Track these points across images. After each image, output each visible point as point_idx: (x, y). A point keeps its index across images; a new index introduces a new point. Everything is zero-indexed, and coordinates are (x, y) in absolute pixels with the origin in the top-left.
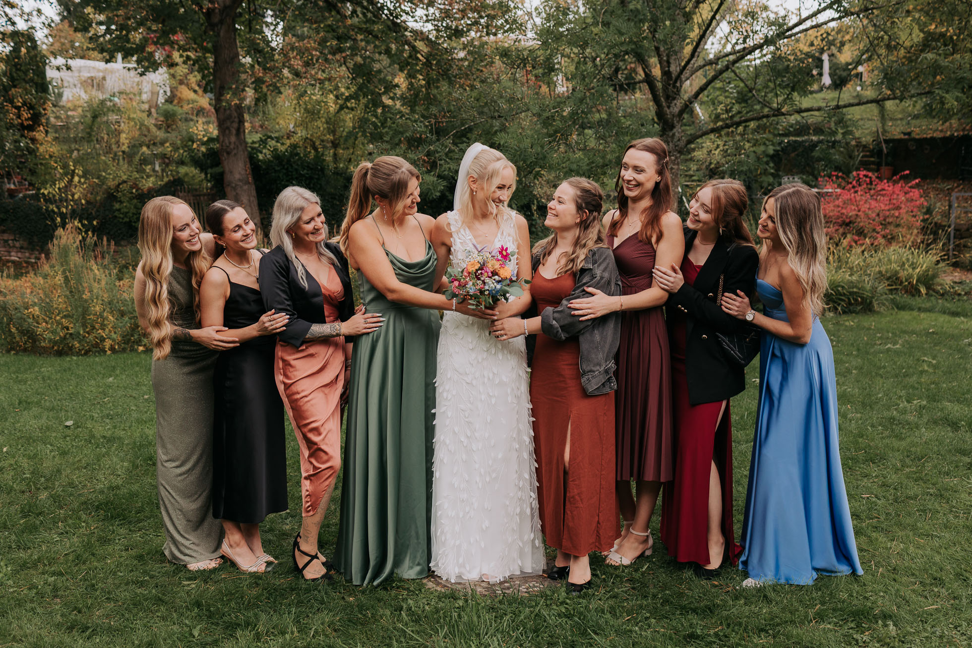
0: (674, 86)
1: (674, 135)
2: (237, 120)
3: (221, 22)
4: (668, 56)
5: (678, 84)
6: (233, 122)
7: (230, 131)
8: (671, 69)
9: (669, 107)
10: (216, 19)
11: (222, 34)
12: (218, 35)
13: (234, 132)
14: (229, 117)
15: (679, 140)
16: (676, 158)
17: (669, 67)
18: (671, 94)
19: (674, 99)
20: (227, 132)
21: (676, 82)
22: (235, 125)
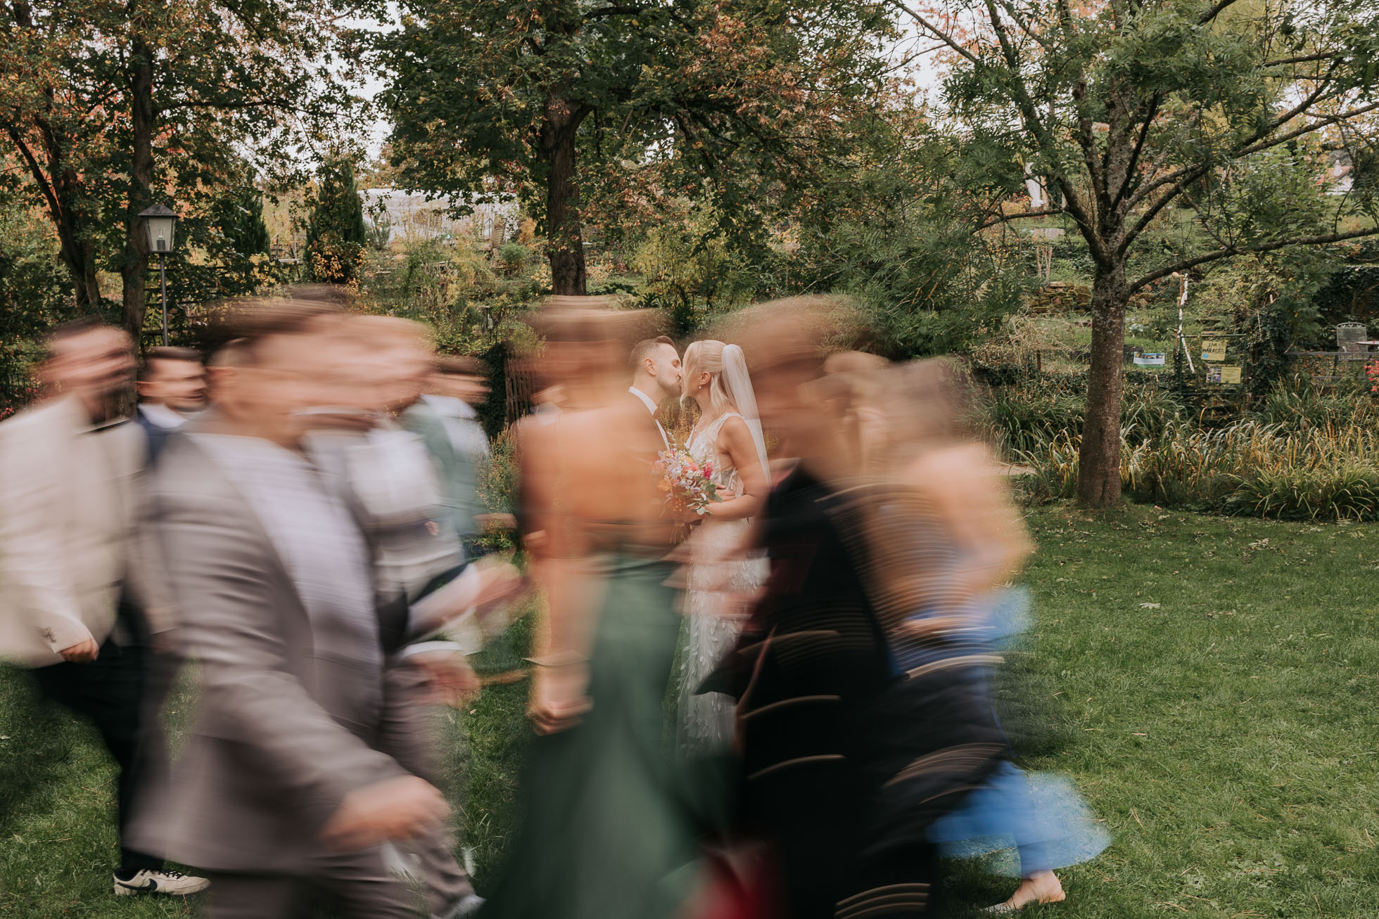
0: (1113, 215)
1: (1113, 278)
2: (574, 267)
3: (557, 146)
4: (1105, 175)
5: (1119, 211)
6: (570, 270)
7: (566, 281)
8: (1109, 192)
9: (1107, 241)
10: (550, 144)
11: (557, 161)
12: (552, 163)
13: (571, 282)
14: (566, 264)
15: (1121, 285)
16: (1118, 309)
17: (1106, 189)
18: (1108, 224)
19: (1114, 230)
20: (563, 281)
21: (1114, 208)
22: (573, 274)
